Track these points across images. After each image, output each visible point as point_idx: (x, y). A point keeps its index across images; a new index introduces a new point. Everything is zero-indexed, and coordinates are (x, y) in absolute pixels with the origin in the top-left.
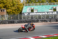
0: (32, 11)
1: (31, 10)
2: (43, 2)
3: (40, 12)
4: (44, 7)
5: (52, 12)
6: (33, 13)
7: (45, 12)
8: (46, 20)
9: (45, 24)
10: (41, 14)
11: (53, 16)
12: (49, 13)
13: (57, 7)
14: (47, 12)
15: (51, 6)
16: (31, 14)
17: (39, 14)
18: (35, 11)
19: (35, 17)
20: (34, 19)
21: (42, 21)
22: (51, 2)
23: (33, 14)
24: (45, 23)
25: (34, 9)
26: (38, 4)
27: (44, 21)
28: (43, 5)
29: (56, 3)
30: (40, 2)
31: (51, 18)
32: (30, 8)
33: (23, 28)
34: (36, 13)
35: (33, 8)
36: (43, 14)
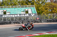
0: (5, 13)
2: (15, 5)
3: (13, 15)
4: (16, 9)
5: (24, 14)
7: (17, 14)
8: (18, 22)
9: (18, 26)
10: (14, 16)
11: (26, 18)
12: (21, 15)
13: (29, 9)
14: (19, 14)
15: (23, 9)
17: (12, 16)
18: (7, 13)
20: (7, 21)
21: (15, 23)
22: (23, 5)
24: (17, 24)
26: (11, 6)
27: (17, 23)
28: (15, 7)
29: (28, 6)
30: (13, 5)
31: (23, 20)
32: (2, 10)
34: (9, 15)
35: (5, 10)
36: (16, 16)
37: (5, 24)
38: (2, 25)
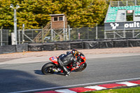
0: (130, 18)
1: (125, 17)
6: (131, 23)
16: (126, 26)
18: (135, 19)
19: (136, 33)
20: (134, 38)
23: (131, 26)
25: (135, 14)
32: (124, 12)
33: (53, 63)
35: (131, 11)
37: (130, 46)
38: (123, 47)
